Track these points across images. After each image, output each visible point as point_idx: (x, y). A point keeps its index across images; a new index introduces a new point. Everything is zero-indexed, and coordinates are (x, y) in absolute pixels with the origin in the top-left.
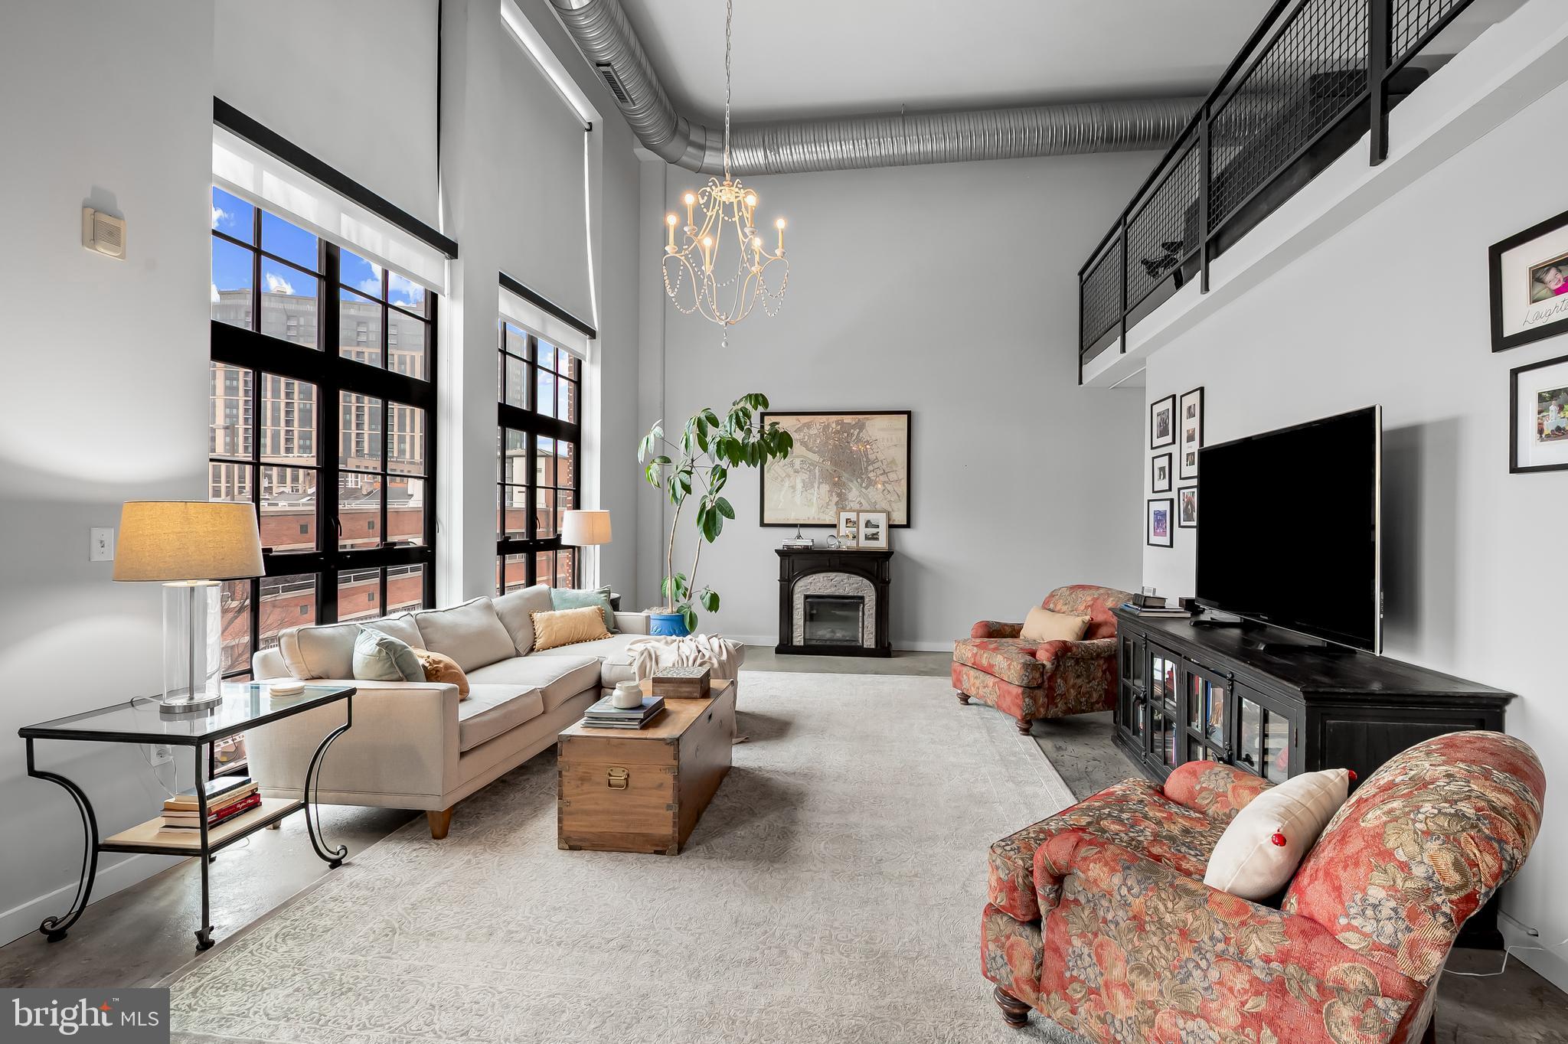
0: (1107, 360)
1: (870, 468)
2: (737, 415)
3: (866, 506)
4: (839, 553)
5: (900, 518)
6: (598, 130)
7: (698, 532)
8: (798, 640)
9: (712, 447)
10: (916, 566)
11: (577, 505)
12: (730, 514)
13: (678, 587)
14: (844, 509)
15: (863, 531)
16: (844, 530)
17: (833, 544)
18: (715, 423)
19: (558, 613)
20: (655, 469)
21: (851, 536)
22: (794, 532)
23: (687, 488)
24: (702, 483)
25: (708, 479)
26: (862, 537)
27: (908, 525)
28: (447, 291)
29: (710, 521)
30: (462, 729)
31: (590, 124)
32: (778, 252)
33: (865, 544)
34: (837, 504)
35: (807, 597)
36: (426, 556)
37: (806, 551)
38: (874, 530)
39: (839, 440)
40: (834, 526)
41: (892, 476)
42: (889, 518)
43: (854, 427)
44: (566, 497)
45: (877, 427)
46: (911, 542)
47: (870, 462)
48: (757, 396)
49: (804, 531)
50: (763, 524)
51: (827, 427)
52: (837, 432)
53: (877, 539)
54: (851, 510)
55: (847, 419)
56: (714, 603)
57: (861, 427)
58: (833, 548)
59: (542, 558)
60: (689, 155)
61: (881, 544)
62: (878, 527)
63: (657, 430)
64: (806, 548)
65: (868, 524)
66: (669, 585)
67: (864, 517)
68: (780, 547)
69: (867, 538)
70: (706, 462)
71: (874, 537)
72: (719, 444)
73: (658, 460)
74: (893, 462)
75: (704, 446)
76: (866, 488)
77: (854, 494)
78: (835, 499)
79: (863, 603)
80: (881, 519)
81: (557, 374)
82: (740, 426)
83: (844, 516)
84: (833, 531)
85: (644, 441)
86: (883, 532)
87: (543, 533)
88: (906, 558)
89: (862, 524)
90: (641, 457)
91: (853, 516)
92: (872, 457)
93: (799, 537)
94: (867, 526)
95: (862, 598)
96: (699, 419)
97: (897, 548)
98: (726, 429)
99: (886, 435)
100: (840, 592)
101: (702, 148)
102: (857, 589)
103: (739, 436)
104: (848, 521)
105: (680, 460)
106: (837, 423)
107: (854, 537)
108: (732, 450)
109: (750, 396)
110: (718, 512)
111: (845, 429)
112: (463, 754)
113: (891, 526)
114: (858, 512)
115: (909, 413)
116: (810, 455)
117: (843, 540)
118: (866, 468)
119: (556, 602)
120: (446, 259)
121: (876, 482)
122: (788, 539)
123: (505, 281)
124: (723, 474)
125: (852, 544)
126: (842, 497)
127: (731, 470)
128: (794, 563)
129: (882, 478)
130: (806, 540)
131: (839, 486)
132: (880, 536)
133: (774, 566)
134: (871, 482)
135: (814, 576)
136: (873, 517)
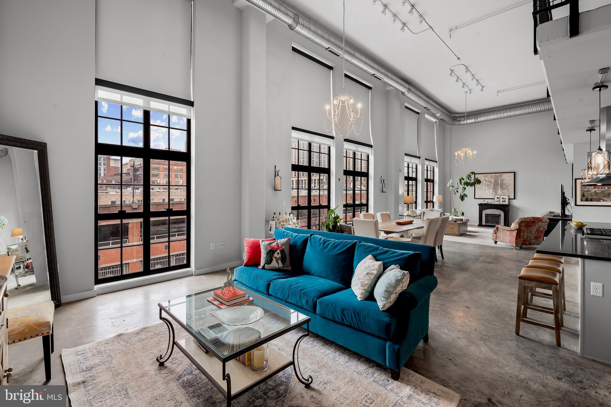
1: (504, 185)
2: (468, 177)
3: (503, 194)
4: (495, 205)
5: (512, 197)
6: (438, 123)
7: (460, 200)
8: (484, 223)
9: (463, 184)
10: (517, 208)
11: (434, 195)
12: (467, 196)
13: (455, 211)
14: (496, 195)
15: (501, 200)
16: (496, 199)
17: (493, 203)
18: (463, 179)
20: (451, 188)
21: (498, 201)
22: (483, 200)
23: (457, 192)
24: (460, 190)
25: (462, 189)
26: (501, 201)
27: (514, 199)
28: (419, 163)
29: (462, 198)
31: (436, 122)
32: (475, 157)
33: (502, 203)
35: (486, 214)
36: (416, 202)
37: (486, 204)
38: (505, 200)
39: (495, 179)
40: (494, 199)
41: (510, 187)
42: (509, 196)
43: (499, 176)
45: (505, 176)
46: (515, 203)
48: (473, 172)
49: (485, 200)
50: (475, 198)
51: (491, 176)
52: (495, 177)
53: (505, 202)
54: (498, 195)
55: (497, 174)
56: (463, 214)
57: (501, 176)
58: (493, 204)
59: (429, 204)
60: (457, 123)
61: (507, 203)
63: (451, 181)
66: (453, 210)
67: (502, 197)
68: (479, 203)
69: (502, 202)
70: (461, 187)
71: (505, 201)
72: (464, 183)
73: (451, 187)
74: (510, 184)
75: (461, 184)
76: (502, 190)
77: (499, 191)
78: (494, 193)
79: (501, 216)
80: (507, 198)
81: (430, 171)
82: (469, 179)
83: (496, 197)
85: (449, 183)
87: (429, 200)
88: (514, 206)
90: (448, 186)
91: (499, 197)
92: (504, 183)
93: (484, 201)
94: (502, 199)
95: (500, 215)
96: (460, 179)
97: (511, 204)
98: (466, 180)
99: (508, 179)
100: (495, 213)
101: (460, 121)
102: (499, 213)
103: (469, 181)
104: (497, 198)
105: (456, 186)
106: (495, 175)
108: (467, 184)
109: (471, 172)
110: (464, 196)
111: (497, 177)
113: (509, 199)
114: (500, 196)
115: (514, 173)
116: (487, 183)
117: (495, 202)
118: (502, 186)
120: (419, 159)
121: (505, 189)
122: (482, 202)
123: (426, 159)
124: (465, 189)
125: (498, 203)
126: (496, 192)
127: (467, 188)
128: (483, 207)
129: (507, 188)
130: (486, 202)
131: (495, 190)
132: (506, 201)
133: (478, 207)
134: (504, 189)
135: (488, 210)
136: (504, 197)
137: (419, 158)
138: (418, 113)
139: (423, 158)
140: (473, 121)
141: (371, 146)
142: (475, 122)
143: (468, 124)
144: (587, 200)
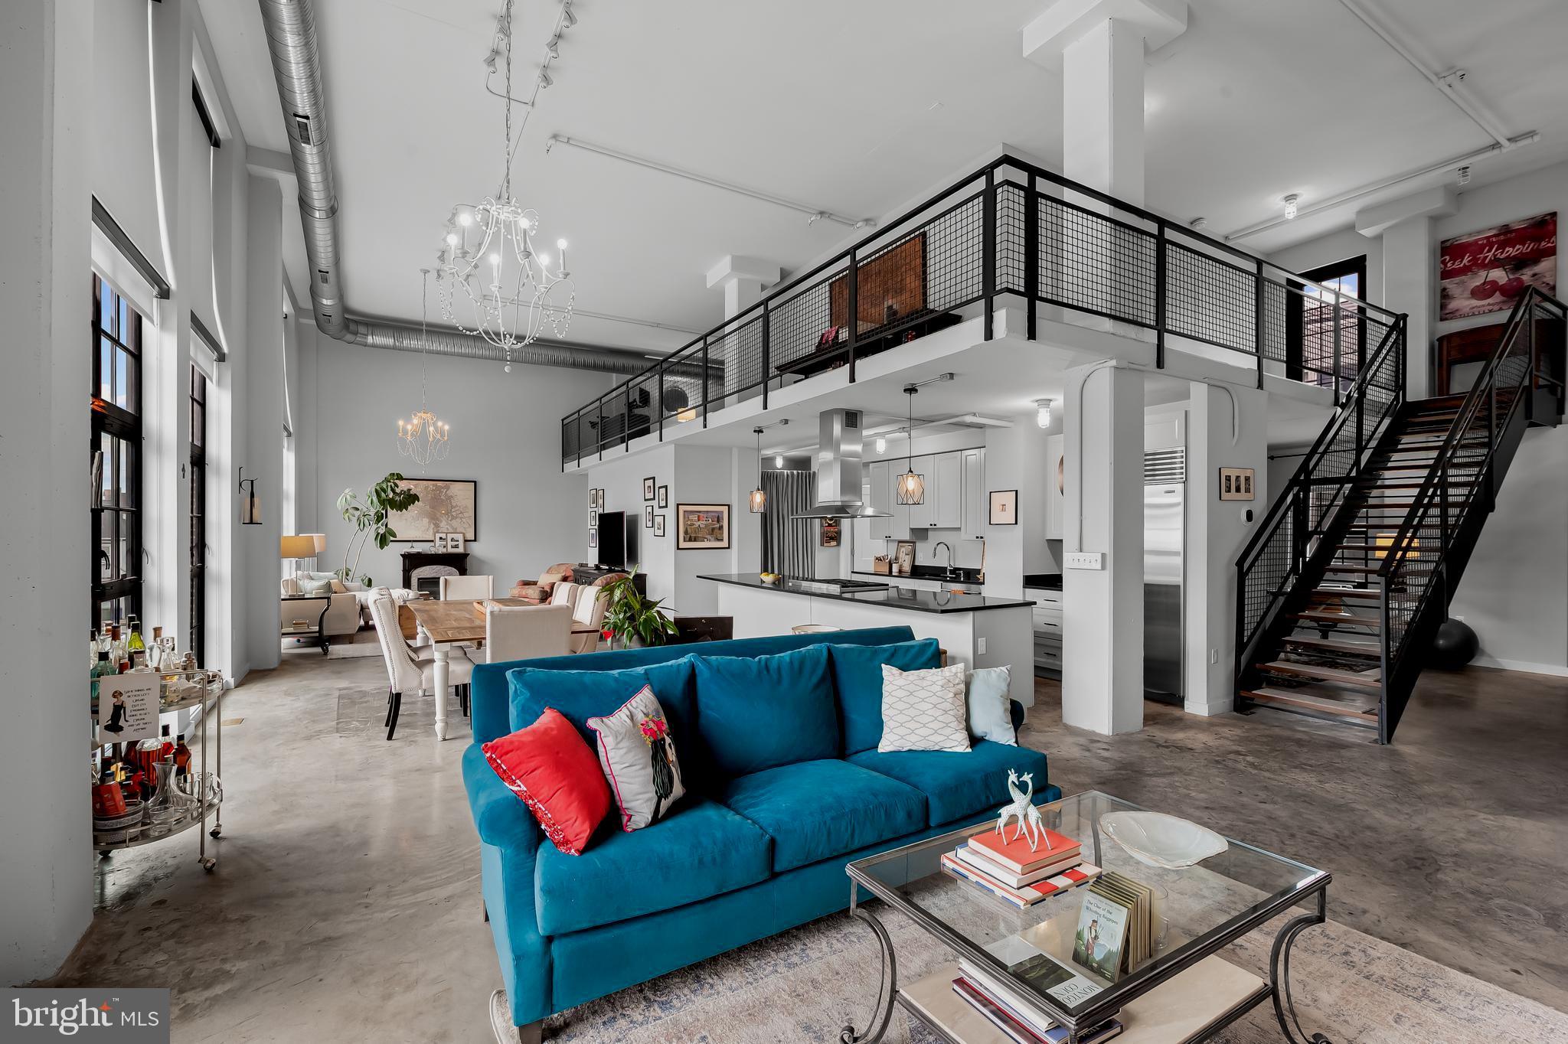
0: (571, 466)
1: (453, 510)
3: (451, 530)
4: (437, 555)
5: (471, 536)
9: (381, 502)
10: (480, 558)
13: (347, 575)
14: (438, 532)
15: (450, 544)
16: (438, 543)
17: (433, 551)
20: (350, 513)
22: (410, 544)
26: (449, 547)
27: (475, 540)
29: (383, 539)
31: (286, 315)
33: (451, 550)
34: (433, 529)
35: (419, 579)
37: (417, 555)
38: (457, 543)
39: (435, 495)
40: (432, 541)
41: (466, 515)
42: (464, 537)
43: (443, 488)
45: (456, 488)
46: (476, 549)
47: (452, 507)
49: (414, 544)
51: (426, 488)
52: (433, 490)
53: (458, 547)
54: (442, 532)
57: (448, 488)
60: (349, 337)
61: (461, 550)
62: (458, 541)
63: (348, 493)
64: (417, 553)
65: (452, 540)
67: (449, 536)
68: (403, 553)
69: (452, 547)
71: (456, 546)
73: (352, 509)
74: (466, 507)
76: (451, 520)
77: (443, 524)
78: (432, 526)
80: (460, 537)
82: (392, 491)
83: (438, 536)
84: (432, 544)
85: (342, 498)
86: (461, 544)
88: (474, 557)
89: (449, 540)
91: (444, 536)
92: (454, 504)
93: (412, 547)
94: (452, 541)
96: (376, 490)
97: (469, 552)
99: (462, 494)
101: (356, 333)
104: (441, 538)
105: (363, 509)
106: (433, 485)
107: (444, 547)
109: (391, 474)
110: (387, 535)
111: (439, 489)
113: (466, 541)
114: (447, 533)
115: (475, 482)
117: (438, 548)
118: (451, 510)
121: (456, 518)
122: (407, 548)
124: (383, 516)
125: (442, 550)
126: (437, 526)
128: (412, 561)
129: (460, 515)
130: (418, 548)
131: (434, 519)
132: (460, 546)
133: (396, 563)
134: (454, 518)
135: (424, 568)
136: (455, 536)
140: (390, 341)
142: (394, 348)
143: (374, 346)
144: (690, 540)
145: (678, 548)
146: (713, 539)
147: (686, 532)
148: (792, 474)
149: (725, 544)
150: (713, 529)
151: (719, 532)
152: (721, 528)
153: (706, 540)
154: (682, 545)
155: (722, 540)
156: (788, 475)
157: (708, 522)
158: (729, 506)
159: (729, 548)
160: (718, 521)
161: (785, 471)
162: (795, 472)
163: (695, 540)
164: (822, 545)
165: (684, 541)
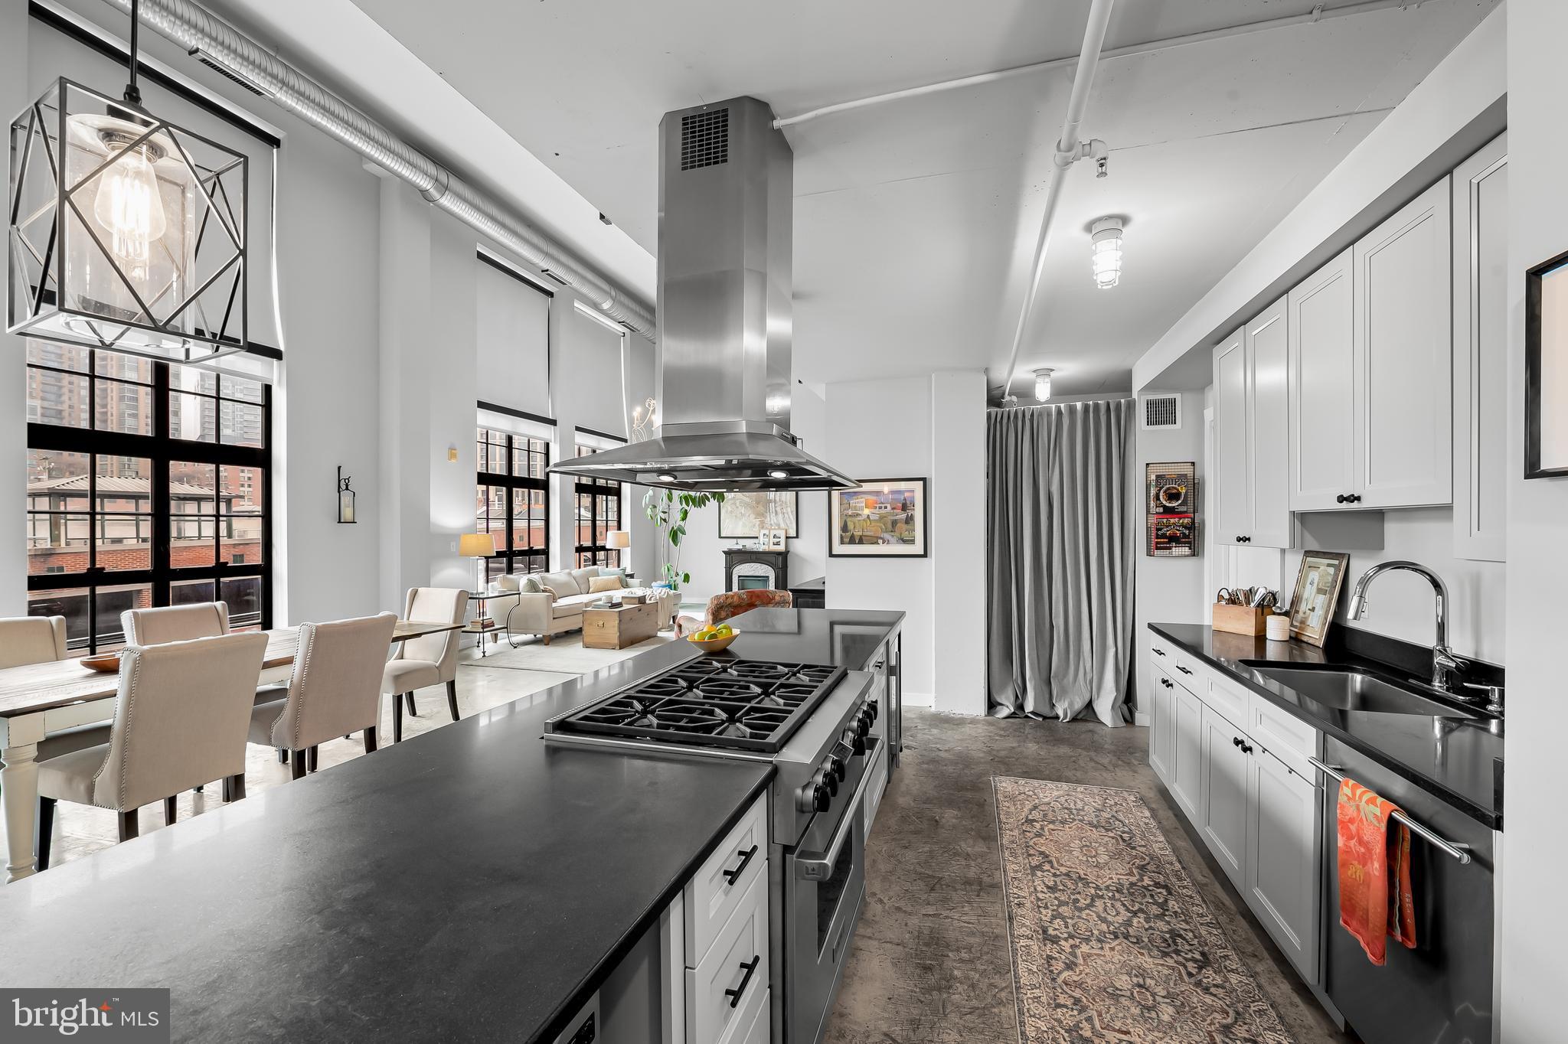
3: (775, 526)
4: (758, 553)
5: (793, 533)
7: (668, 541)
10: (803, 560)
11: (619, 528)
12: (684, 533)
13: (669, 571)
14: (763, 528)
15: (772, 540)
16: (762, 539)
17: (755, 547)
19: (599, 578)
20: (649, 511)
21: (765, 543)
23: (664, 520)
26: (771, 544)
27: (797, 537)
28: (553, 440)
29: (675, 537)
30: (554, 609)
31: (624, 333)
33: (773, 548)
34: (759, 525)
35: (739, 577)
36: (546, 552)
37: (739, 552)
38: (778, 540)
40: (757, 538)
41: (788, 509)
42: (786, 532)
44: (613, 524)
46: (797, 546)
47: (775, 501)
49: (740, 541)
50: (720, 537)
54: (766, 529)
56: (687, 578)
58: (755, 550)
59: (600, 554)
61: (781, 548)
62: (780, 538)
63: (651, 492)
64: (739, 550)
67: (773, 533)
68: (727, 549)
69: (774, 544)
71: (778, 544)
72: (680, 497)
73: (650, 507)
74: (789, 501)
75: (672, 499)
77: (769, 520)
78: (758, 522)
79: (768, 579)
80: (782, 534)
83: (763, 532)
84: (756, 541)
85: (645, 496)
86: (783, 541)
87: (600, 543)
88: (797, 555)
89: (772, 536)
90: (645, 505)
91: (767, 532)
92: (777, 499)
93: (738, 544)
94: (774, 537)
95: (768, 577)
97: (791, 549)
100: (756, 574)
102: (765, 572)
104: (765, 535)
105: (660, 506)
107: (767, 544)
110: (678, 532)
112: (554, 618)
113: (787, 538)
114: (770, 530)
116: (745, 499)
117: (763, 545)
119: (600, 573)
120: (552, 427)
121: (779, 513)
122: (732, 545)
123: (578, 429)
124: (686, 513)
125: (765, 548)
126: (761, 522)
127: (693, 511)
128: (734, 557)
129: (782, 510)
130: (741, 545)
131: (760, 515)
132: (781, 543)
133: (722, 560)
134: (776, 513)
135: (744, 565)
136: (777, 533)
137: (553, 422)
138: (550, 294)
139: (566, 422)
141: (276, 354)
144: (852, 541)
145: (831, 555)
146: (895, 539)
147: (845, 528)
148: (1072, 410)
149: (918, 548)
150: (894, 523)
151: (905, 527)
152: (910, 520)
153: (880, 541)
154: (838, 549)
155: (912, 542)
156: (1059, 412)
157: (883, 511)
158: (924, 480)
159: (925, 555)
160: (904, 508)
161: (1054, 406)
162: (1079, 405)
163: (861, 542)
164: (1149, 554)
165: (842, 542)
